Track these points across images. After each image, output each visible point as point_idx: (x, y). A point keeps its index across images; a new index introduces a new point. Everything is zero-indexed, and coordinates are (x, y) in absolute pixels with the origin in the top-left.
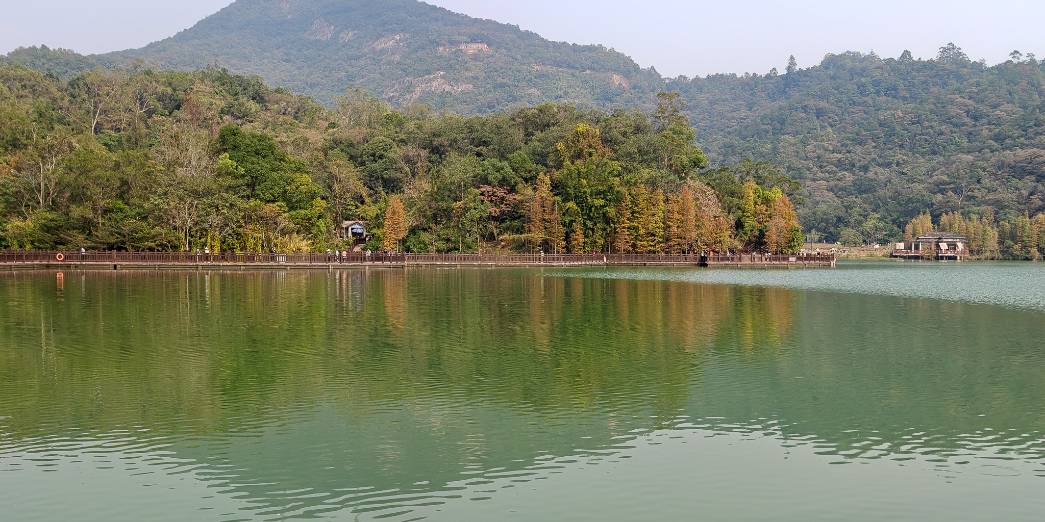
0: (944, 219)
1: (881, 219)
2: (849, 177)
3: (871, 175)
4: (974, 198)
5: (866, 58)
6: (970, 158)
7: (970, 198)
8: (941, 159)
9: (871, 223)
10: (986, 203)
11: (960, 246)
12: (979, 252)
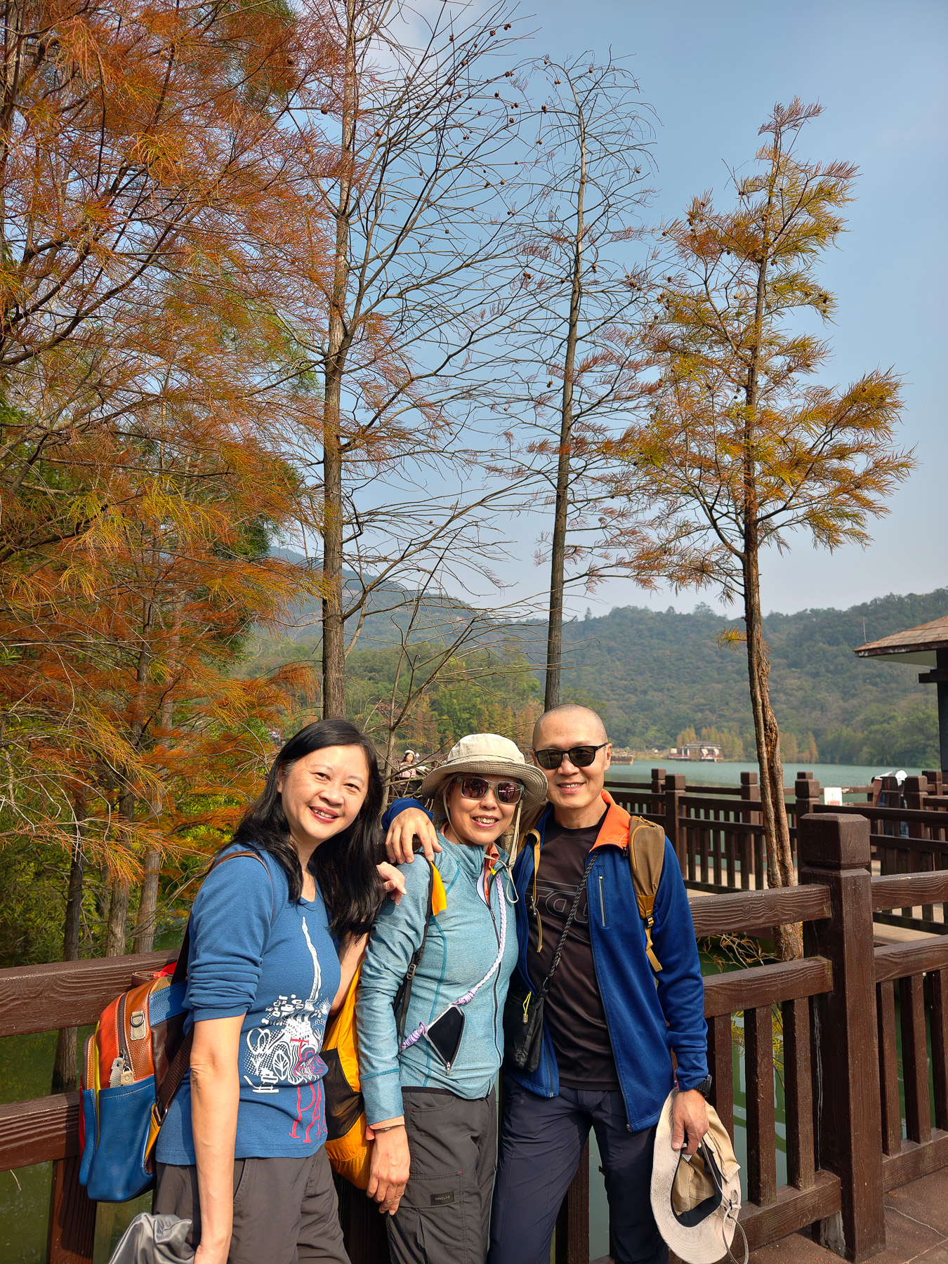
0: (704, 731)
1: (658, 731)
2: (633, 699)
3: (649, 697)
4: (724, 716)
5: (642, 611)
6: (720, 686)
7: (721, 716)
8: (700, 687)
9: (651, 733)
10: (733, 720)
11: (717, 751)
12: (731, 756)
